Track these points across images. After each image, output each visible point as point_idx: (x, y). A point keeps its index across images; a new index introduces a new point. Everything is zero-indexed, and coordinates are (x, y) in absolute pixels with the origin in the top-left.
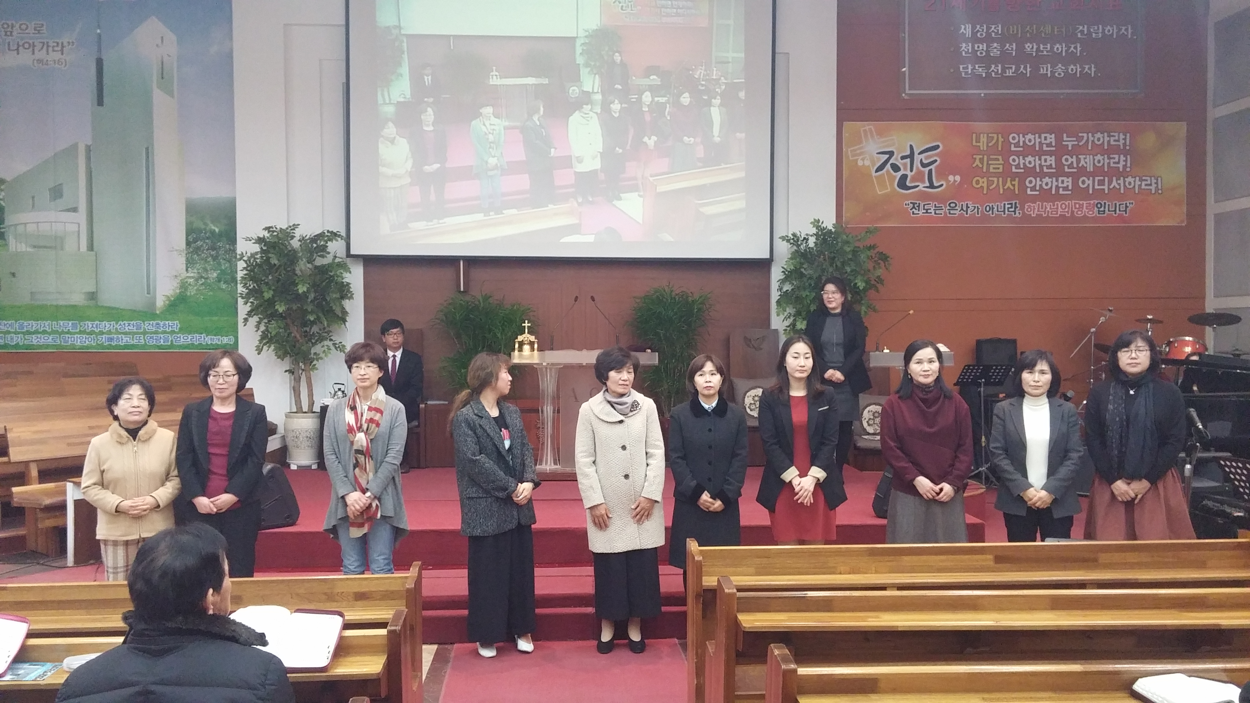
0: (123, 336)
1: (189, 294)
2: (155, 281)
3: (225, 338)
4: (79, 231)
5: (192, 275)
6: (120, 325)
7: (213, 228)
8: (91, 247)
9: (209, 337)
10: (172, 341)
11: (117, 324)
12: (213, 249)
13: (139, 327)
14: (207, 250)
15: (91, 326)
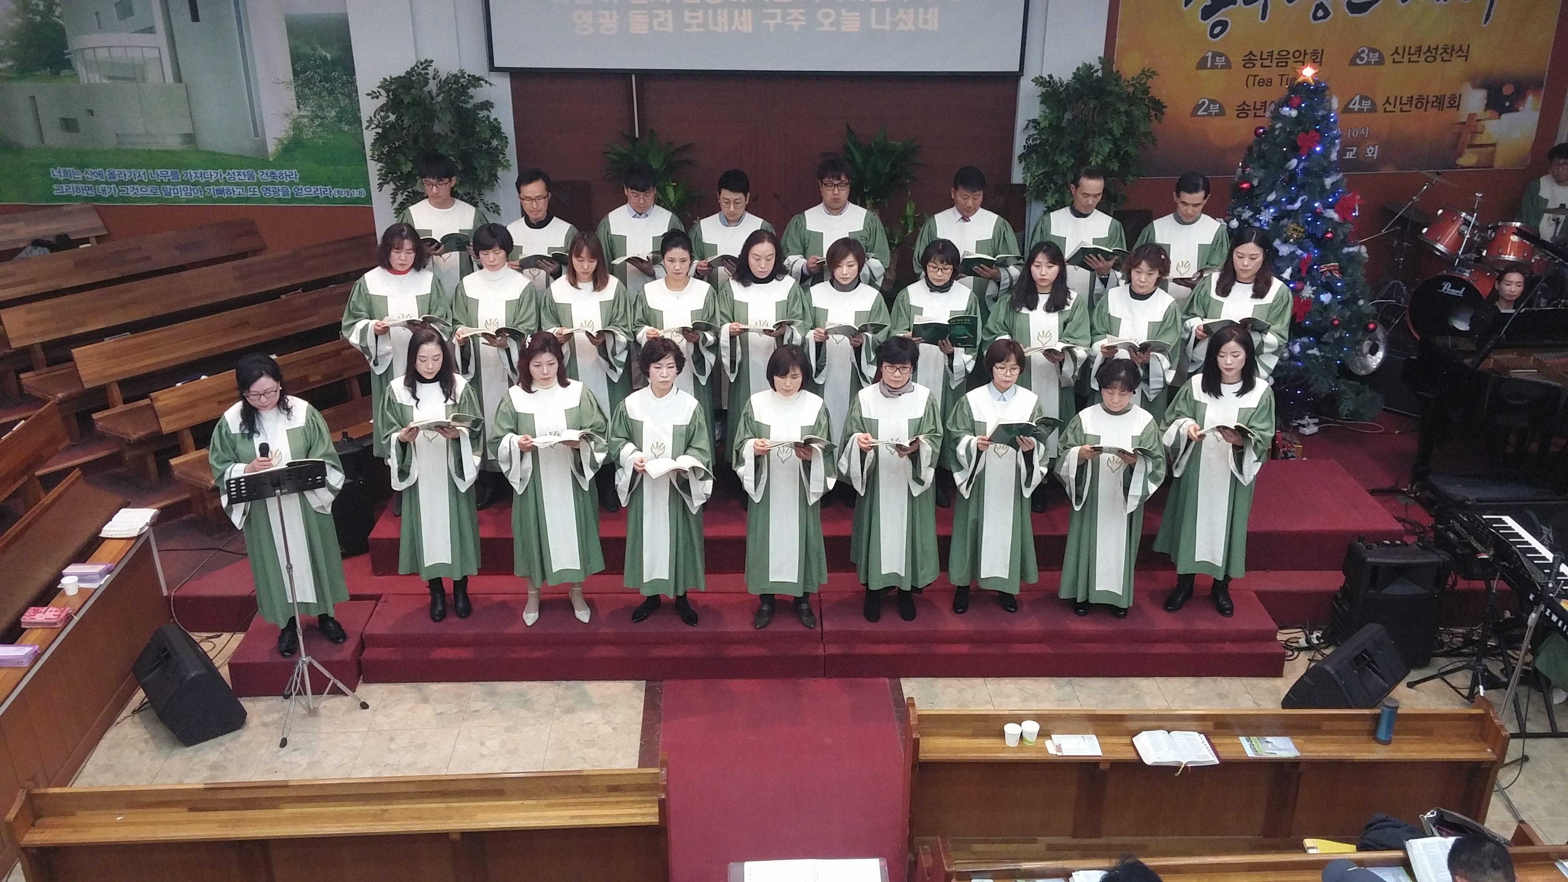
0: (235, 188)
1: (305, 137)
2: (262, 121)
3: (355, 191)
4: (160, 58)
5: (305, 113)
6: (229, 174)
7: (324, 53)
8: (178, 78)
9: (337, 189)
10: (292, 193)
11: (224, 173)
12: (327, 79)
13: (251, 177)
14: (321, 81)
15: (194, 175)
